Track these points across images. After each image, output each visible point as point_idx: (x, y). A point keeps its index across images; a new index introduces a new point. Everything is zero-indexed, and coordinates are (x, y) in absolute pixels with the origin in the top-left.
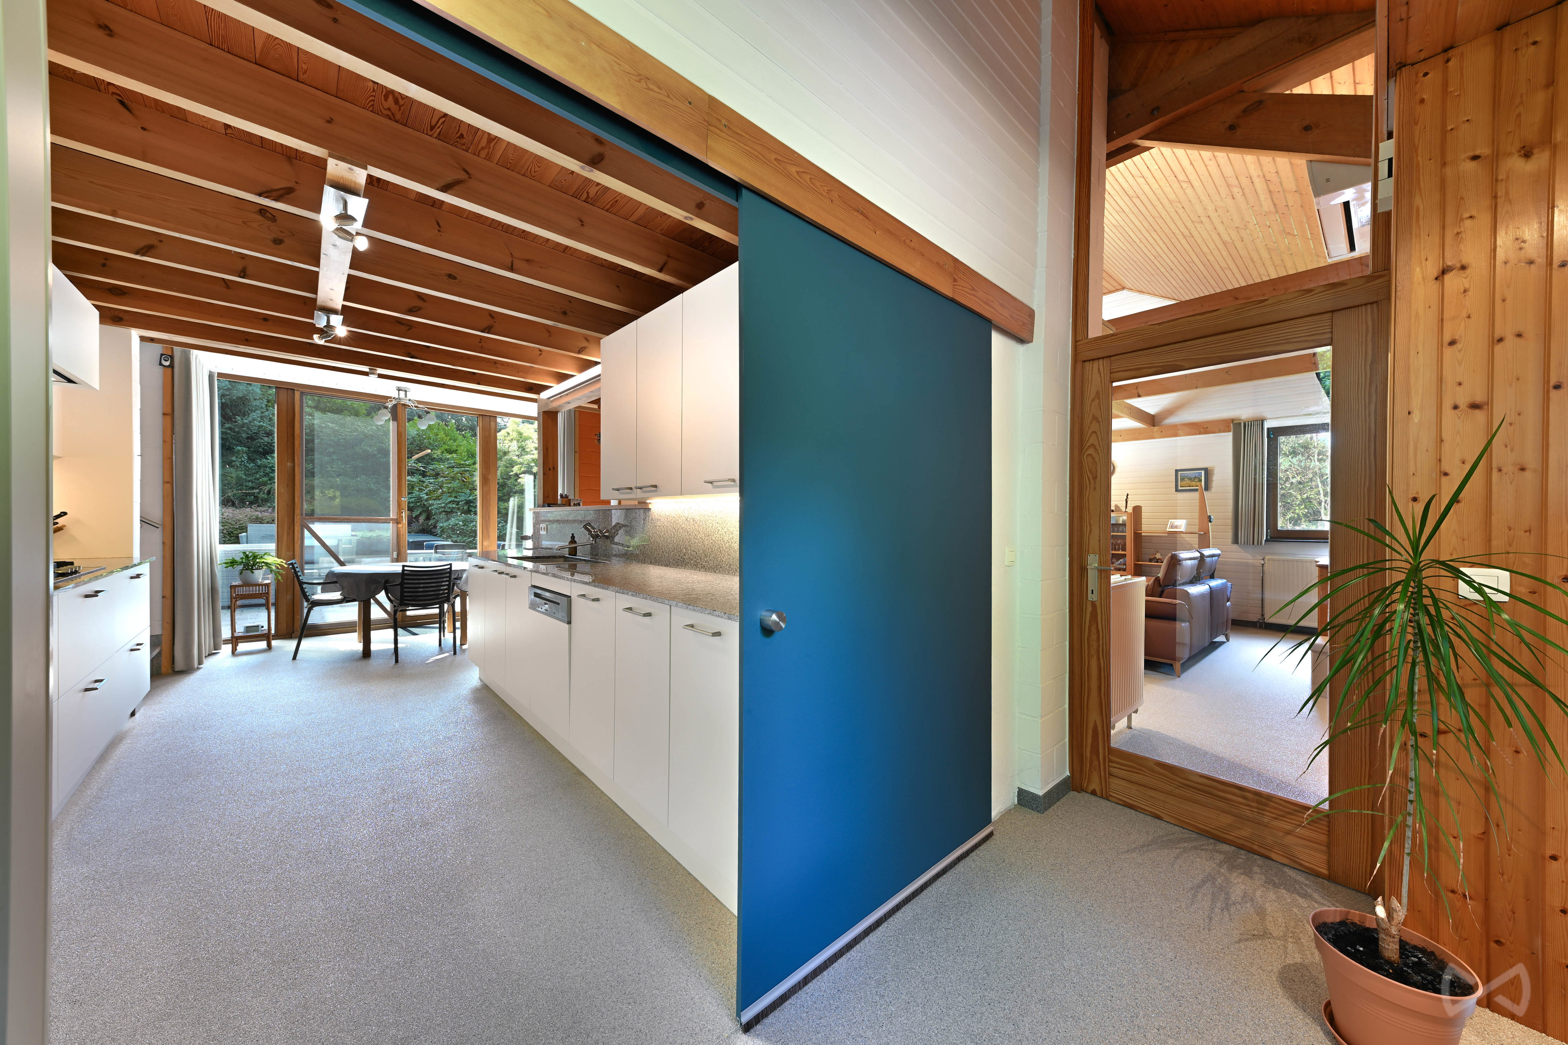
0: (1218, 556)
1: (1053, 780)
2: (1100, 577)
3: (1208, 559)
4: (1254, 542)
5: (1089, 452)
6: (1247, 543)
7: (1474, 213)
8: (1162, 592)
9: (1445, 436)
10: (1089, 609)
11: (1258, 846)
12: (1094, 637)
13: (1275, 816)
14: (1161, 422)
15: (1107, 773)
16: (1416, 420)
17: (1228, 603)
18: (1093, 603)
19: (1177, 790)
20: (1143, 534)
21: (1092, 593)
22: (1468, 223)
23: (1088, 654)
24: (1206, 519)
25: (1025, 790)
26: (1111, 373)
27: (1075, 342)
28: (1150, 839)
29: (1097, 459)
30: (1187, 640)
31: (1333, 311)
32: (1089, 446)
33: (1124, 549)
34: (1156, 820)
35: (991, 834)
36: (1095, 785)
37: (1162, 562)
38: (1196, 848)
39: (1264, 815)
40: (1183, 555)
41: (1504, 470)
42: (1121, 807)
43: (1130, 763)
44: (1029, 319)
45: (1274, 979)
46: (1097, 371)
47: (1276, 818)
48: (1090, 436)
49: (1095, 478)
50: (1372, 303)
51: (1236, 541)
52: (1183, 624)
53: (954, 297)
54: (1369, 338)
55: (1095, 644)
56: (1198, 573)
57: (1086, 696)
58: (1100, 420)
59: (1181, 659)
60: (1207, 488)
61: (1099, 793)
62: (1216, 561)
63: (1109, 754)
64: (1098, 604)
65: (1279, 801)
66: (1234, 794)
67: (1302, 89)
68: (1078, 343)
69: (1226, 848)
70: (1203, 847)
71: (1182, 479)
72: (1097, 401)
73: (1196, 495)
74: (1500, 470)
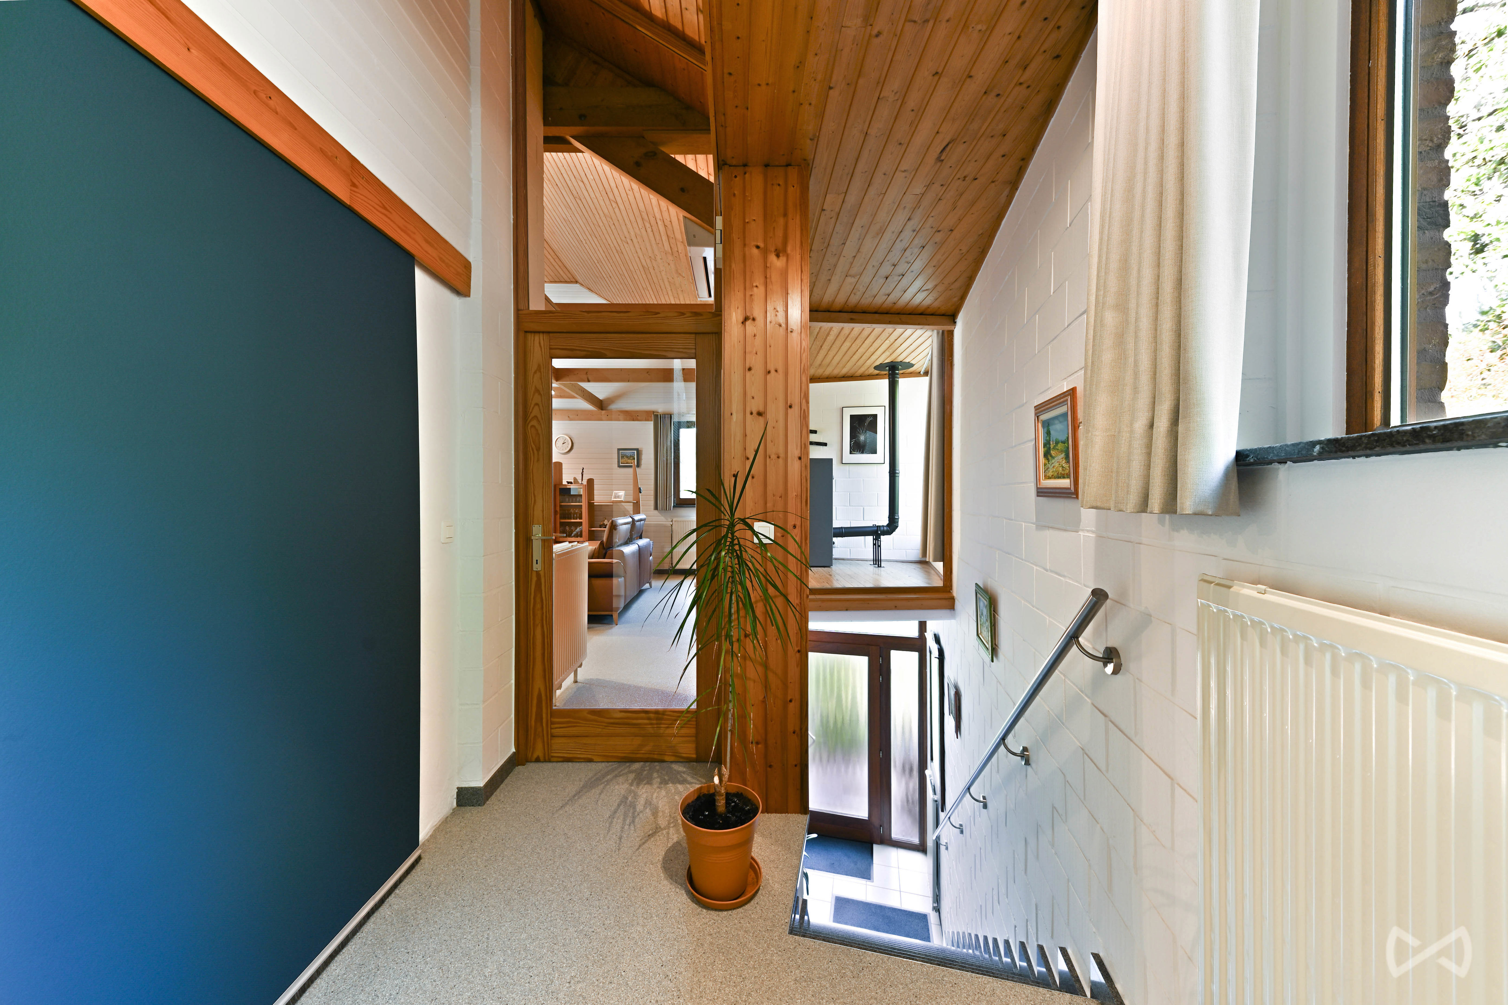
0: (644, 520)
1: (496, 765)
2: (544, 547)
3: (638, 523)
4: (666, 509)
5: (532, 423)
6: (663, 509)
7: (758, 285)
8: (605, 554)
9: (748, 433)
10: (534, 579)
11: (657, 754)
12: (538, 606)
13: (667, 726)
14: (607, 407)
15: (549, 736)
16: (734, 420)
17: (651, 558)
18: (538, 573)
19: (604, 730)
20: (595, 504)
21: (537, 563)
22: (755, 289)
23: (534, 623)
24: (638, 491)
25: (465, 788)
26: (550, 349)
27: (518, 311)
28: (581, 785)
29: (540, 432)
30: (622, 593)
31: (696, 333)
32: (533, 418)
33: (581, 518)
34: (588, 764)
35: (419, 859)
36: (539, 752)
37: (605, 528)
38: (616, 776)
39: (660, 727)
40: (621, 521)
41: (771, 457)
42: (560, 764)
43: (568, 720)
44: (464, 270)
45: (659, 866)
46: (538, 345)
47: (668, 727)
48: (533, 408)
49: (538, 449)
50: (715, 333)
51: (656, 508)
52: (619, 580)
53: (351, 205)
54: (714, 358)
55: (539, 613)
56: (631, 535)
57: (531, 667)
58: (542, 393)
59: (618, 608)
60: (638, 465)
61: (542, 759)
62: (643, 524)
63: (551, 717)
64: (542, 573)
65: (670, 713)
66: (642, 719)
67: (680, 158)
68: (520, 312)
69: (637, 766)
70: (621, 773)
71: (622, 457)
72: (538, 374)
73: (631, 470)
74: (770, 457)
